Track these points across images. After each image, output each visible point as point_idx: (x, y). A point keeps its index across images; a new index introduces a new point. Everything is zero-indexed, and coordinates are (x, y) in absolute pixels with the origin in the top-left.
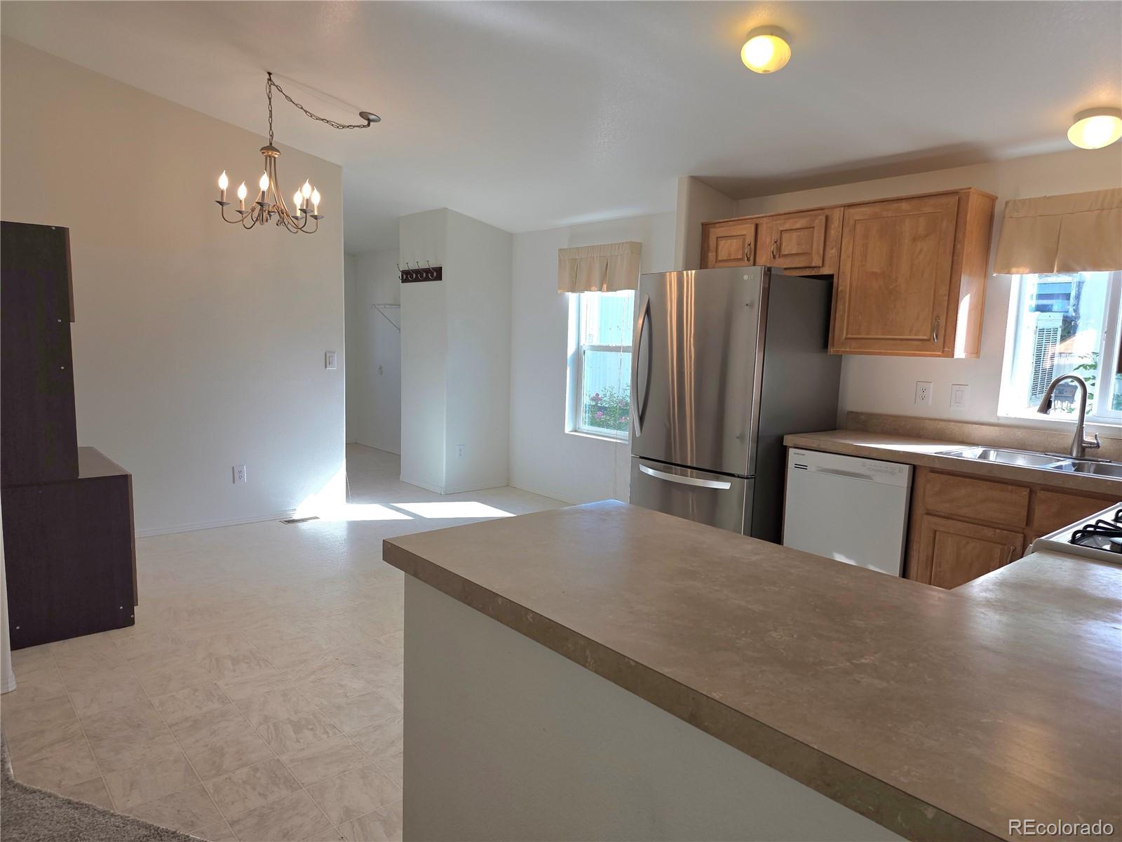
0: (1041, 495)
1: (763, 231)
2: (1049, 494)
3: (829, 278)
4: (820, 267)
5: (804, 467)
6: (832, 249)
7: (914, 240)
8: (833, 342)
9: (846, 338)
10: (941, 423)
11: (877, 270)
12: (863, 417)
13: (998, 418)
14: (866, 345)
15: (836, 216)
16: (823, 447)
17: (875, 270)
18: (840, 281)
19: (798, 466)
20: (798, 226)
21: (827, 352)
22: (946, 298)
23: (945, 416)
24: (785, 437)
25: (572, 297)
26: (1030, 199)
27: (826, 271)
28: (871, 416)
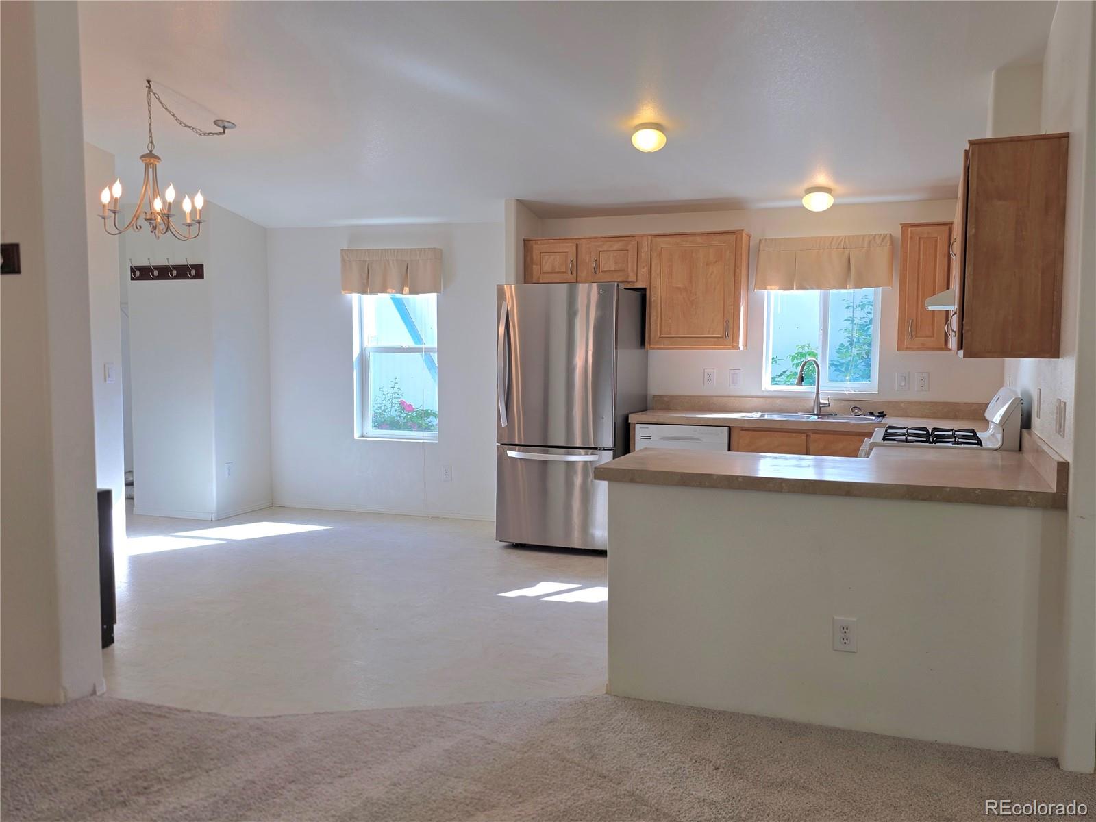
0: (813, 437)
1: (583, 249)
2: (818, 436)
3: (642, 291)
4: (634, 282)
5: (649, 438)
6: (644, 267)
7: (707, 264)
8: (650, 340)
9: (660, 338)
10: (724, 398)
11: (680, 285)
12: (666, 399)
13: (763, 392)
14: (676, 342)
15: (645, 243)
16: (661, 420)
17: (679, 286)
18: (652, 293)
19: (643, 438)
20: (615, 248)
21: (645, 348)
22: (732, 307)
23: (726, 394)
24: (630, 416)
25: (354, 297)
26: (775, 239)
27: (639, 285)
28: (672, 397)
